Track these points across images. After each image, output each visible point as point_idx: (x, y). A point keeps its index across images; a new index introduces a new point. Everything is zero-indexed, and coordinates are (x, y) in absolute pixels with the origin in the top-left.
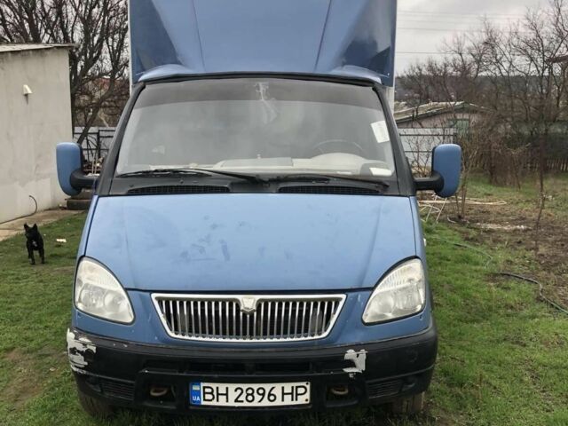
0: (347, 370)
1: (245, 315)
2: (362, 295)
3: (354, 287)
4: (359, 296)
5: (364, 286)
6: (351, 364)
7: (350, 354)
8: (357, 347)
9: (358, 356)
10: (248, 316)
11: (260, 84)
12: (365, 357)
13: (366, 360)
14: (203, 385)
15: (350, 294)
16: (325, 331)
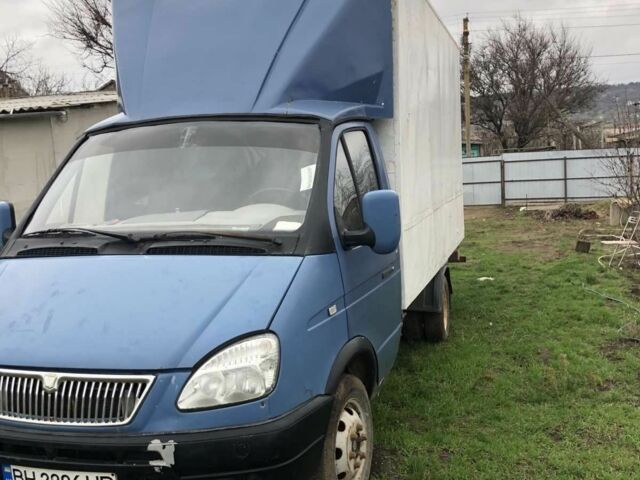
0: (152, 463)
1: (46, 394)
2: (177, 377)
3: (164, 368)
4: (174, 378)
5: (180, 366)
6: (157, 456)
7: (155, 445)
8: (164, 437)
9: (164, 447)
10: (49, 395)
11: (189, 128)
12: (173, 449)
13: (175, 453)
14: (13, 467)
15: (161, 376)
16: (129, 416)
